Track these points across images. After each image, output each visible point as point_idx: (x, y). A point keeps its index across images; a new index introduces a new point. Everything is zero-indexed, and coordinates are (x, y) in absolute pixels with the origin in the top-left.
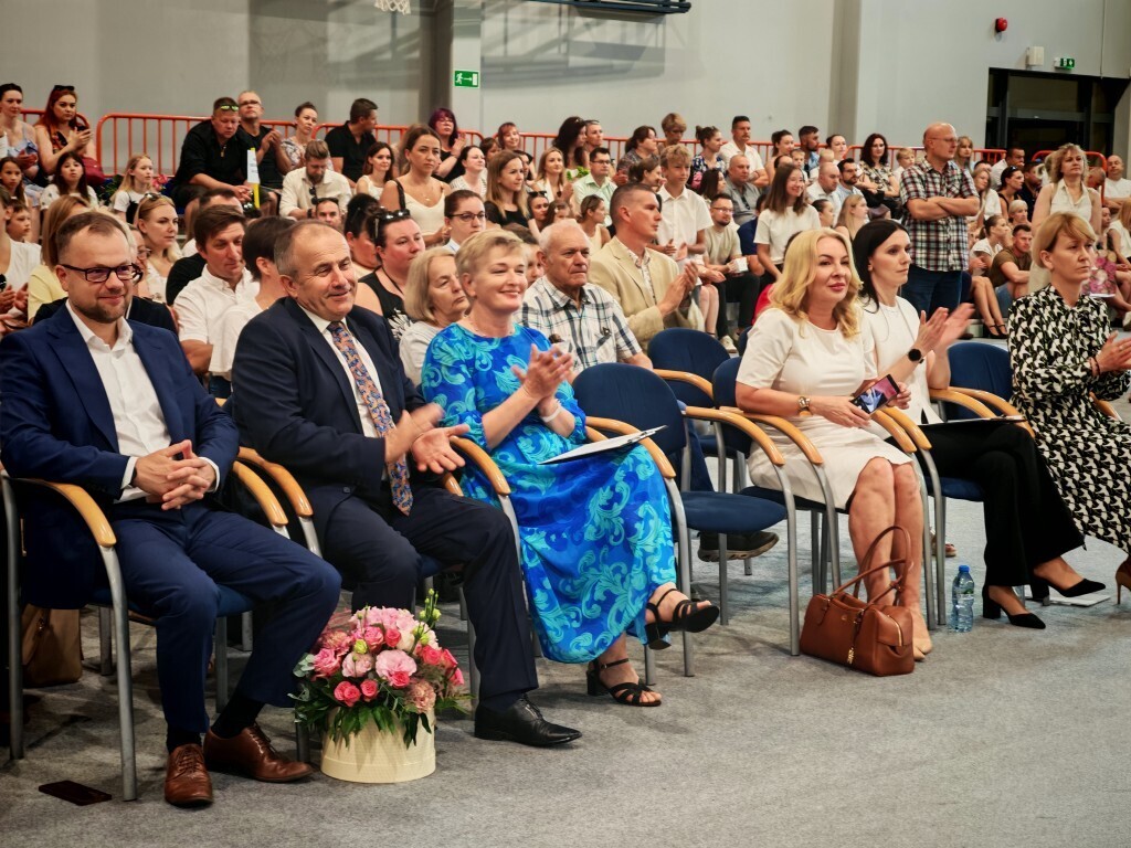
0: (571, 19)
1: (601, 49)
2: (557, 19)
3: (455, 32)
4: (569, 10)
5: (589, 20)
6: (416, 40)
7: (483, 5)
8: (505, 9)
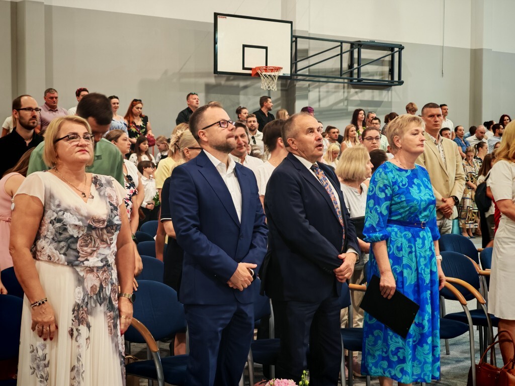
0: (349, 90)
1: (362, 103)
2: (342, 90)
3: (296, 97)
4: (348, 86)
5: (357, 90)
7: (309, 85)
8: (319, 87)
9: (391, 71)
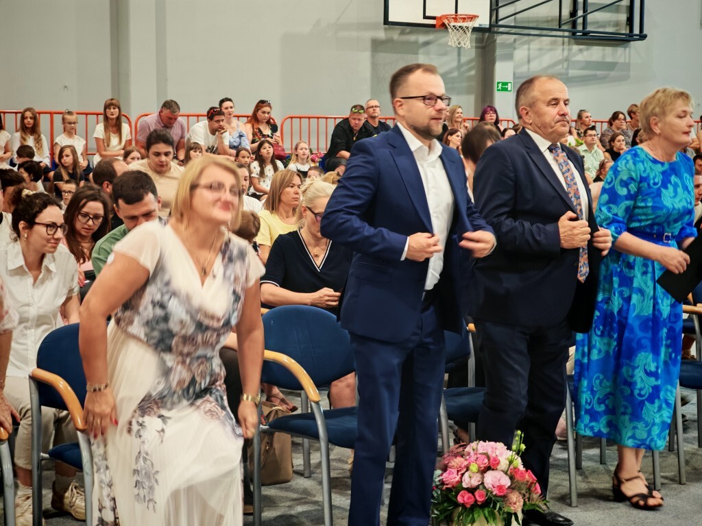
0: (570, 47)
1: (589, 65)
2: (561, 47)
3: (497, 58)
4: (569, 41)
5: (581, 47)
6: (473, 64)
7: (515, 41)
8: (528, 42)
9: (630, 21)
